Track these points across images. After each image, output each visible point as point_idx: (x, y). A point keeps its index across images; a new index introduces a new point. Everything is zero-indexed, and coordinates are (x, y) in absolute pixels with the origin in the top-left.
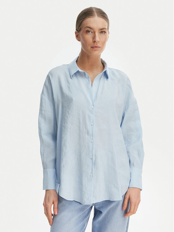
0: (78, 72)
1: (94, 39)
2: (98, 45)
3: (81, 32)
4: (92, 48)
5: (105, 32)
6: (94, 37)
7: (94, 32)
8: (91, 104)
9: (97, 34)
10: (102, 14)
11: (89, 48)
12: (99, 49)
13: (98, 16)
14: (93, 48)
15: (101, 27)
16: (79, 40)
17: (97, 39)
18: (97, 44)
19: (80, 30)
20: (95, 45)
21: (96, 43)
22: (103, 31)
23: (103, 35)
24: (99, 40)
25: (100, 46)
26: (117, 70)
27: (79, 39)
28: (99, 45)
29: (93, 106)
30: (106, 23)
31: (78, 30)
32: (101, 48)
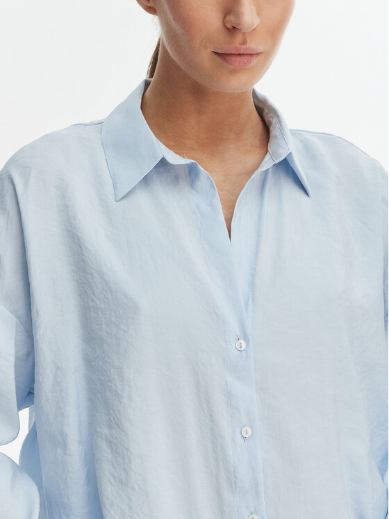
1: (231, 18)
2: (248, 45)
4: (218, 59)
11: (205, 57)
14: (225, 60)
16: (151, 9)
18: (244, 43)
20: (236, 44)
21: (239, 38)
26: (325, 137)
27: (151, 4)
28: (254, 45)
29: (246, 339)
32: (263, 56)
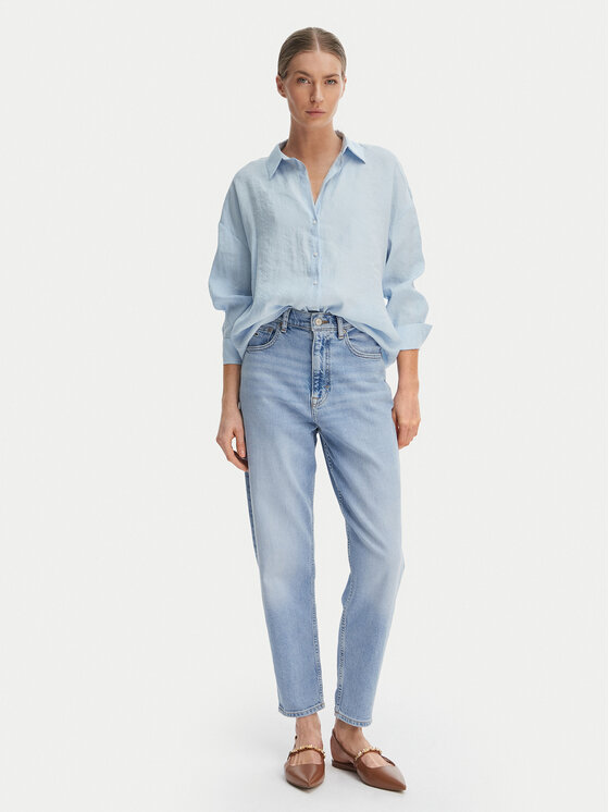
0: (282, 161)
1: (313, 97)
3: (288, 80)
4: (308, 115)
5: (335, 82)
6: (313, 93)
7: (314, 83)
8: (311, 216)
9: (318, 86)
10: (332, 45)
11: (303, 112)
12: (323, 115)
13: (322, 49)
14: (311, 114)
15: (328, 71)
16: (284, 96)
17: (319, 96)
18: (318, 107)
19: (286, 75)
20: (314, 108)
21: (316, 105)
22: (330, 80)
23: (330, 88)
24: (322, 98)
25: (324, 110)
27: (283, 93)
28: (321, 108)
29: (316, 220)
30: (338, 65)
31: (283, 75)
32: (328, 114)
